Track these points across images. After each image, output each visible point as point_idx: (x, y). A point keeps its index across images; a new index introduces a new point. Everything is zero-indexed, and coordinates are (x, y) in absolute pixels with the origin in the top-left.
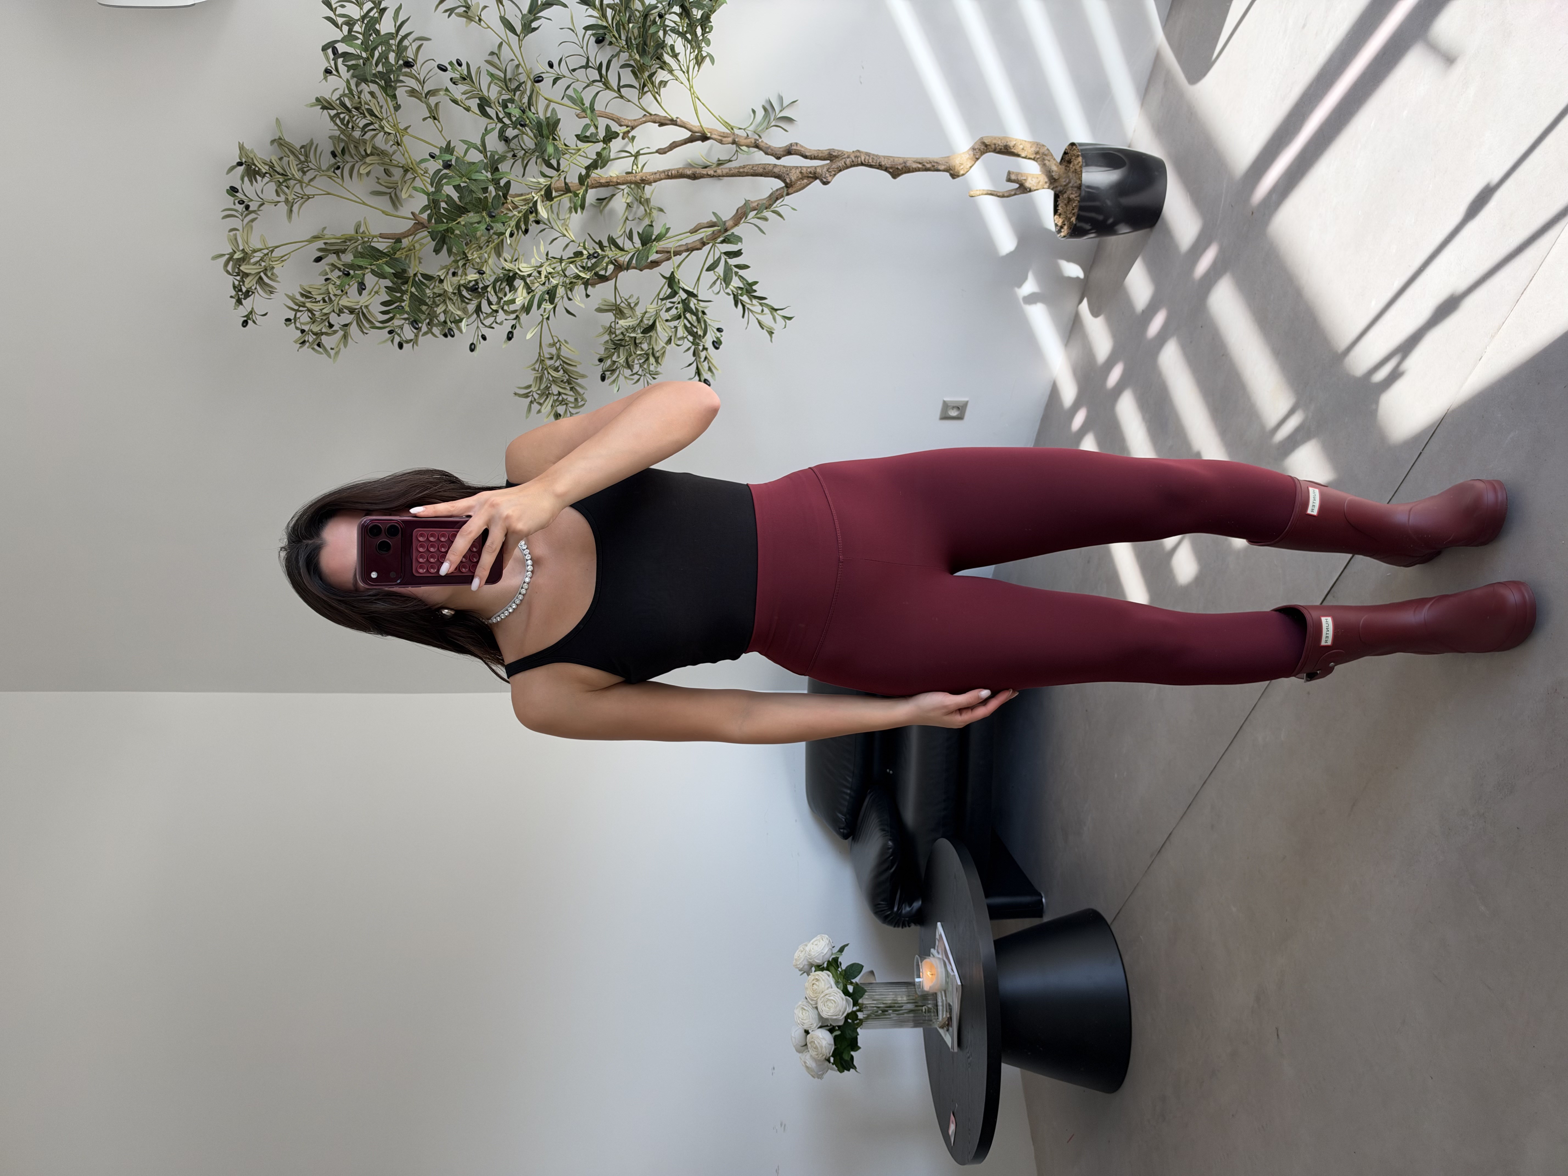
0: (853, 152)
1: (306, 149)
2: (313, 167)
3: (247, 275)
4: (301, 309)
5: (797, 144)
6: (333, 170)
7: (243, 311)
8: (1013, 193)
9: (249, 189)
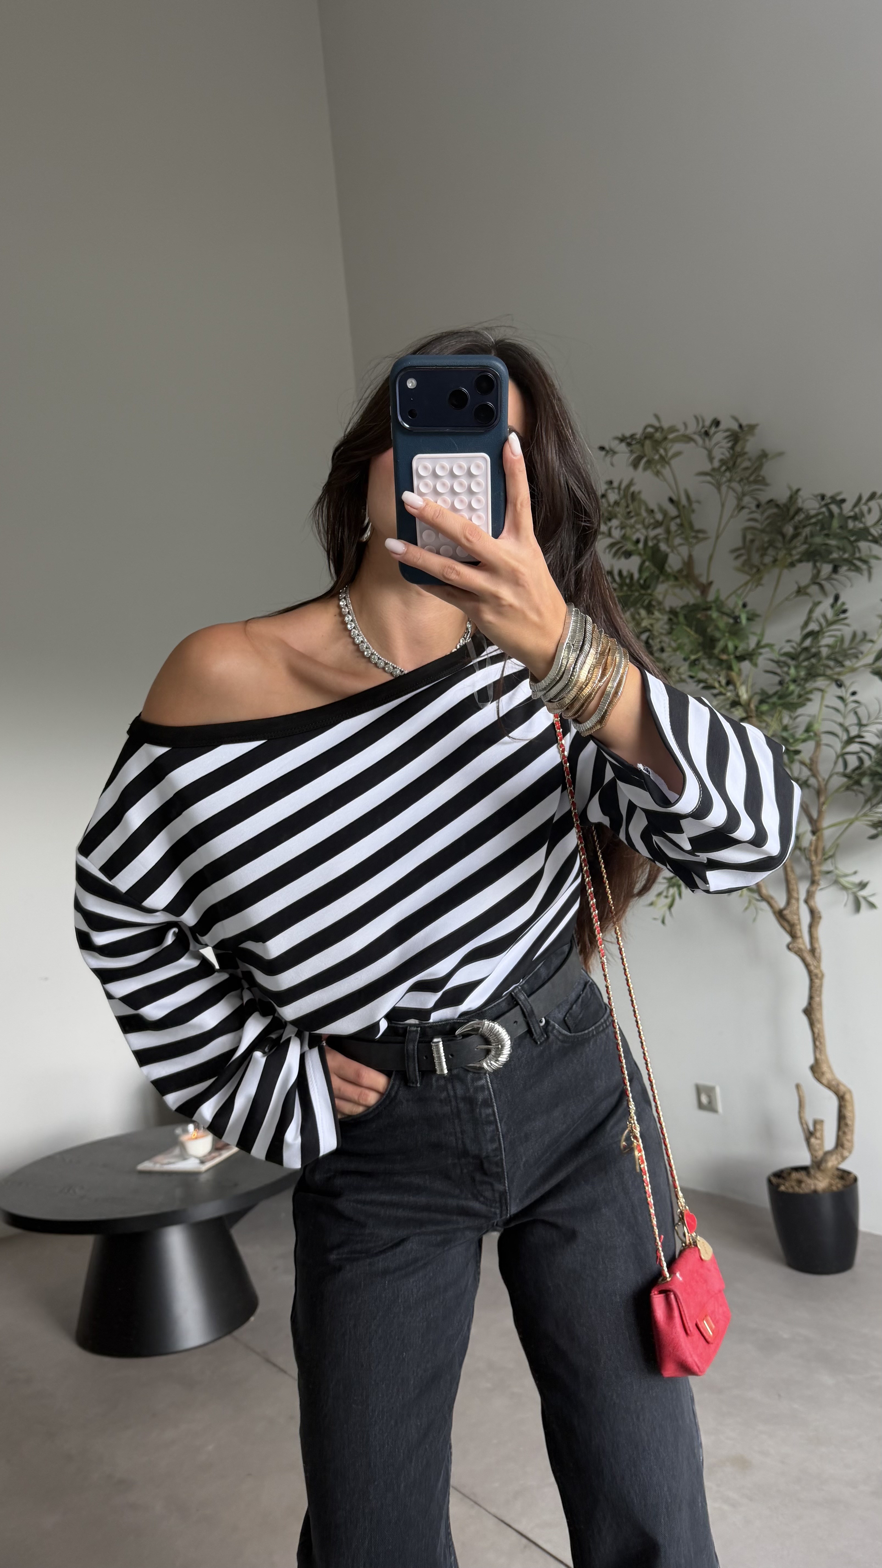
0: (821, 971)
1: (762, 482)
2: (745, 490)
3: (643, 446)
4: (622, 492)
5: (820, 917)
7: (615, 445)
8: (805, 1126)
9: (719, 437)
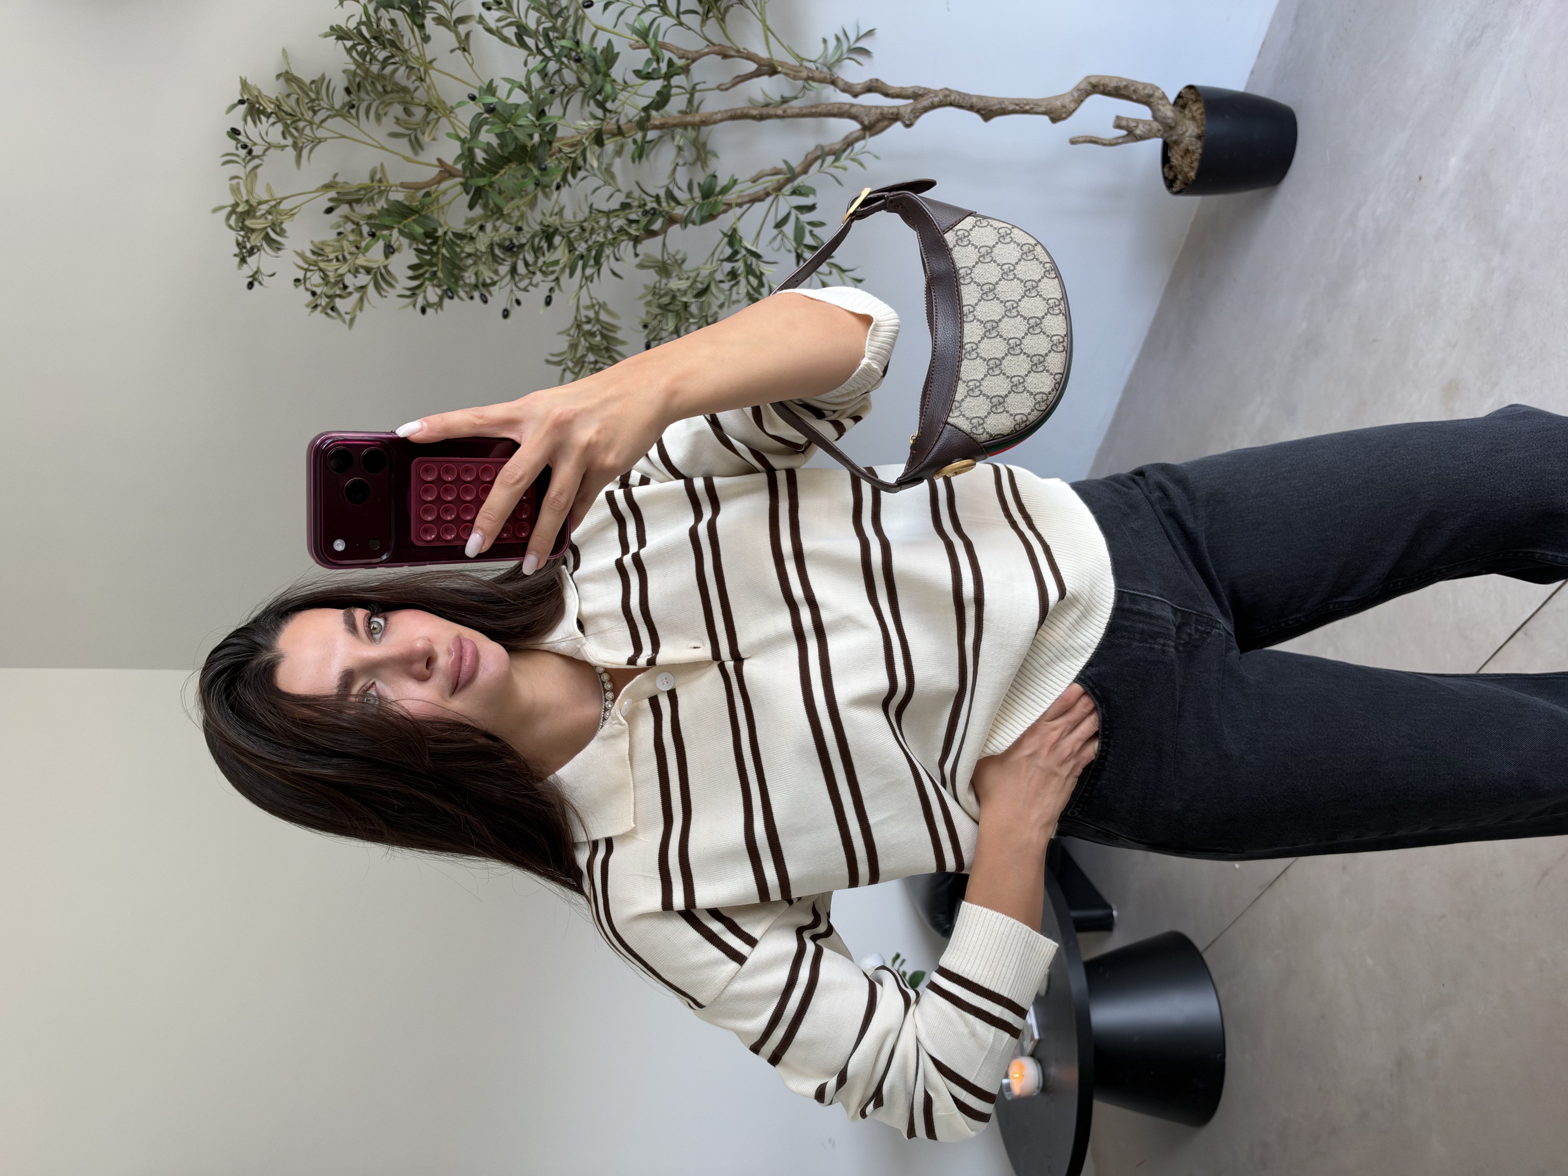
0: (941, 91)
1: (317, 84)
2: (326, 106)
3: (252, 230)
4: (311, 268)
5: (877, 79)
6: (347, 108)
7: (247, 270)
8: (1120, 141)
9: (252, 131)
